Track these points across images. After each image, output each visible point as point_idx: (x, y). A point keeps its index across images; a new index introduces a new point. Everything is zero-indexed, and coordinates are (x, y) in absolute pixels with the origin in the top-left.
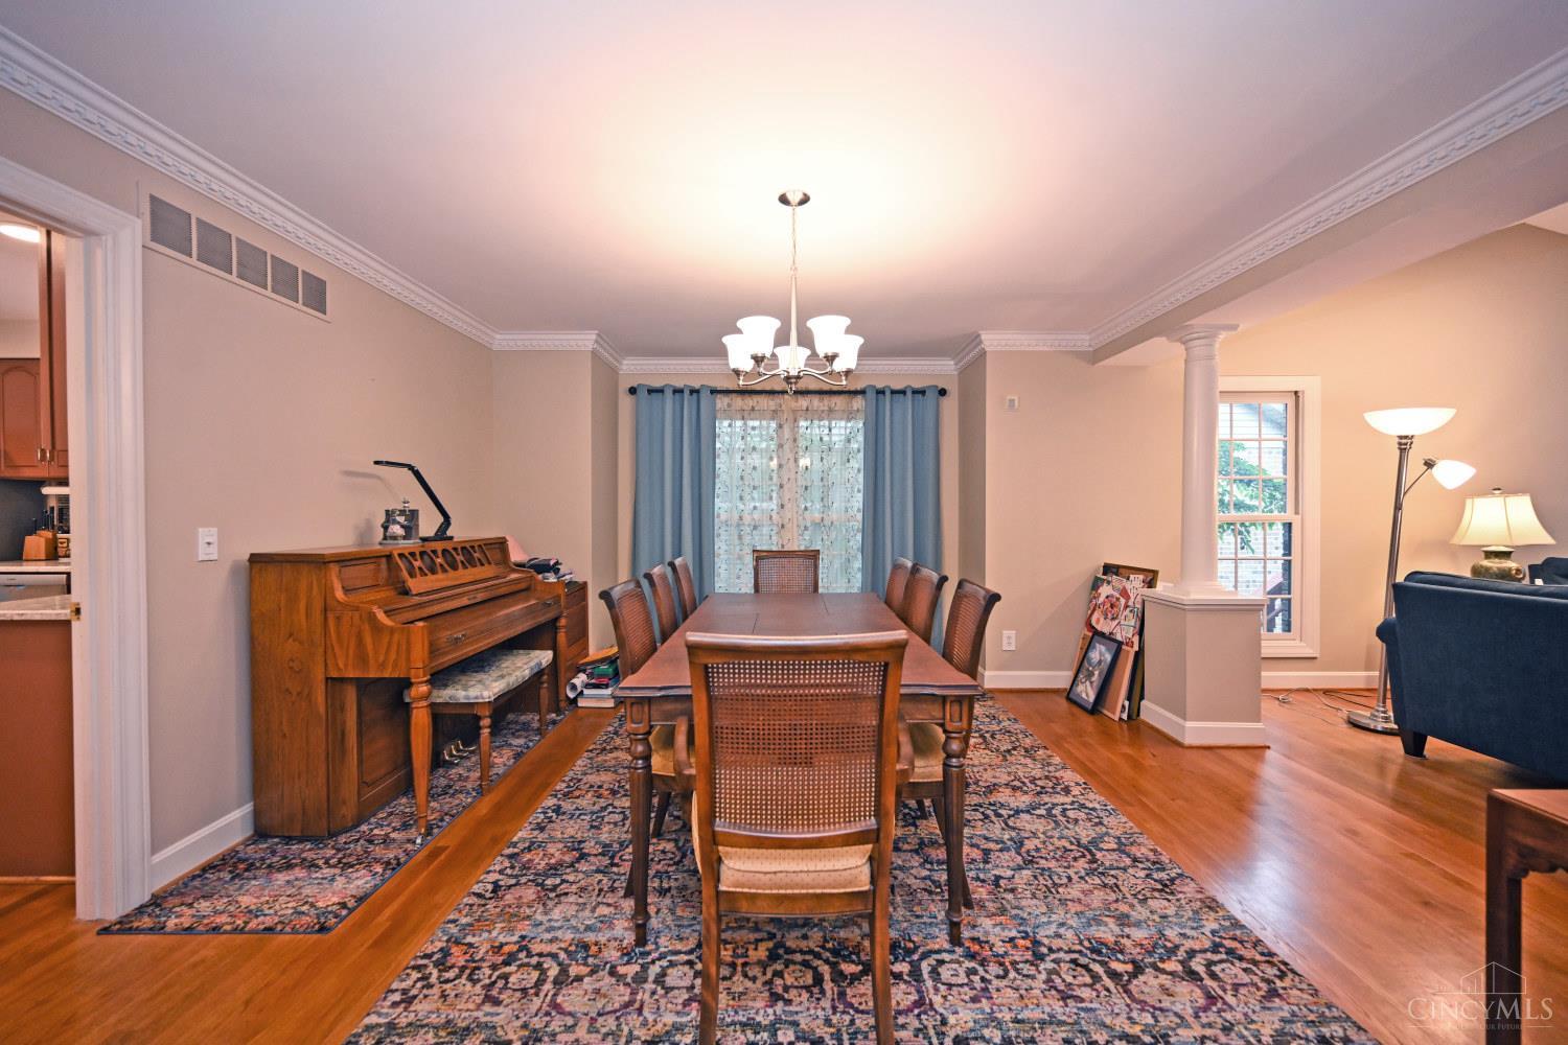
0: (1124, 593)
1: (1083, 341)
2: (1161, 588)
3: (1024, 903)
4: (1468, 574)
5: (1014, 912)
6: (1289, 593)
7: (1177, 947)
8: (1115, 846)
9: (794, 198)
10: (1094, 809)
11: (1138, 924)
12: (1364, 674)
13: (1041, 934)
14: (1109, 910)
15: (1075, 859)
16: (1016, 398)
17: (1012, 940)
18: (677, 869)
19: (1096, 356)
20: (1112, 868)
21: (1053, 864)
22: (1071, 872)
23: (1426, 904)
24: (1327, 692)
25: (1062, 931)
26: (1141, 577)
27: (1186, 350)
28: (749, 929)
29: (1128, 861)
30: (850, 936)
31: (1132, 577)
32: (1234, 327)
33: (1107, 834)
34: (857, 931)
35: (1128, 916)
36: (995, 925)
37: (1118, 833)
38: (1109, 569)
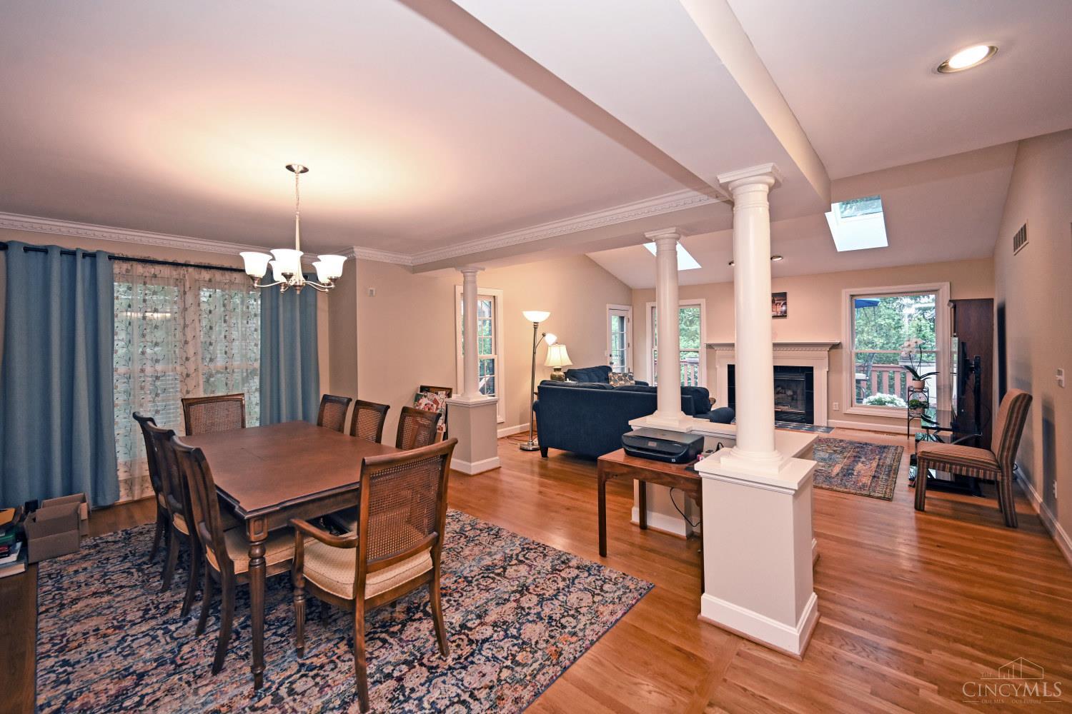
0: (436, 402)
1: (408, 260)
2: (454, 396)
3: (451, 565)
4: (549, 379)
5: (450, 570)
6: (494, 392)
7: (512, 555)
8: (470, 528)
9: (297, 168)
10: (452, 516)
11: (495, 554)
12: (519, 426)
13: (466, 573)
14: (483, 553)
15: (459, 539)
16: (374, 289)
17: (456, 581)
18: (240, 642)
19: (416, 269)
20: (475, 537)
21: (452, 545)
22: (461, 545)
23: (568, 509)
24: (509, 437)
25: (472, 568)
26: (444, 392)
27: (464, 276)
28: (324, 643)
29: (479, 532)
30: (385, 616)
31: (439, 393)
32: (484, 269)
33: (464, 524)
34: (386, 613)
35: (491, 552)
36: (445, 580)
37: (469, 522)
38: (423, 389)
